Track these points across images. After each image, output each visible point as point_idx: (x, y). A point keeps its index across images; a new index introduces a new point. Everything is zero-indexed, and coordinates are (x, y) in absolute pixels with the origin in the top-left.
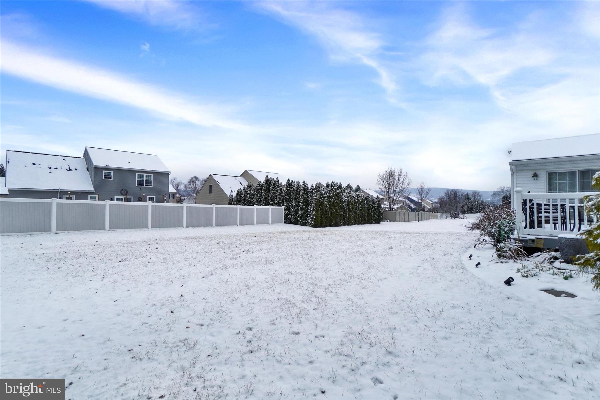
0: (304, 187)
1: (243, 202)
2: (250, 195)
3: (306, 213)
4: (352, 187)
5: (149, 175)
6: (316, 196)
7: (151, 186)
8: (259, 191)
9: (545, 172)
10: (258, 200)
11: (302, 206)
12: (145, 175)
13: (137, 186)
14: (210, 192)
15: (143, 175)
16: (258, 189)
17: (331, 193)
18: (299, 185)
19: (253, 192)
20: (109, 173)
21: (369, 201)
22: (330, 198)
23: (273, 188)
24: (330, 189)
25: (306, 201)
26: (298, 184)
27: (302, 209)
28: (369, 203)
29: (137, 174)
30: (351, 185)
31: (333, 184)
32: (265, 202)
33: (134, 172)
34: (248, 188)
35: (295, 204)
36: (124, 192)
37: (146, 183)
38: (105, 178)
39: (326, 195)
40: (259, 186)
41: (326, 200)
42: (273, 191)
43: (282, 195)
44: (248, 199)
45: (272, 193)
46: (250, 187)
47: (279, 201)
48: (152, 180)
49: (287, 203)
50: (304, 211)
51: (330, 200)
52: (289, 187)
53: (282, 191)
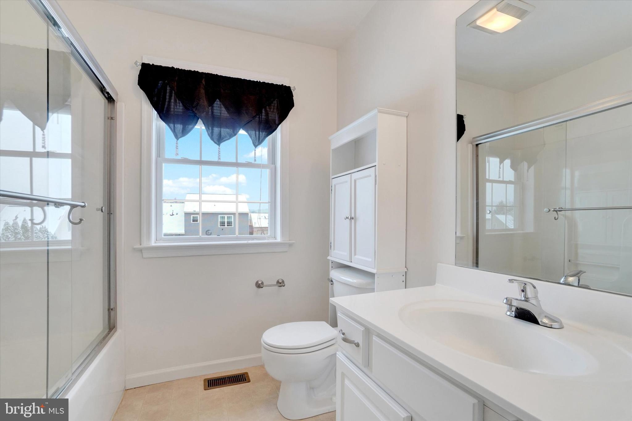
5: (229, 217)
7: (232, 226)
12: (226, 216)
13: (219, 226)
15: (224, 217)
20: (196, 217)
29: (219, 216)
33: (216, 214)
36: (209, 233)
37: (227, 224)
38: (193, 221)
48: (233, 221)
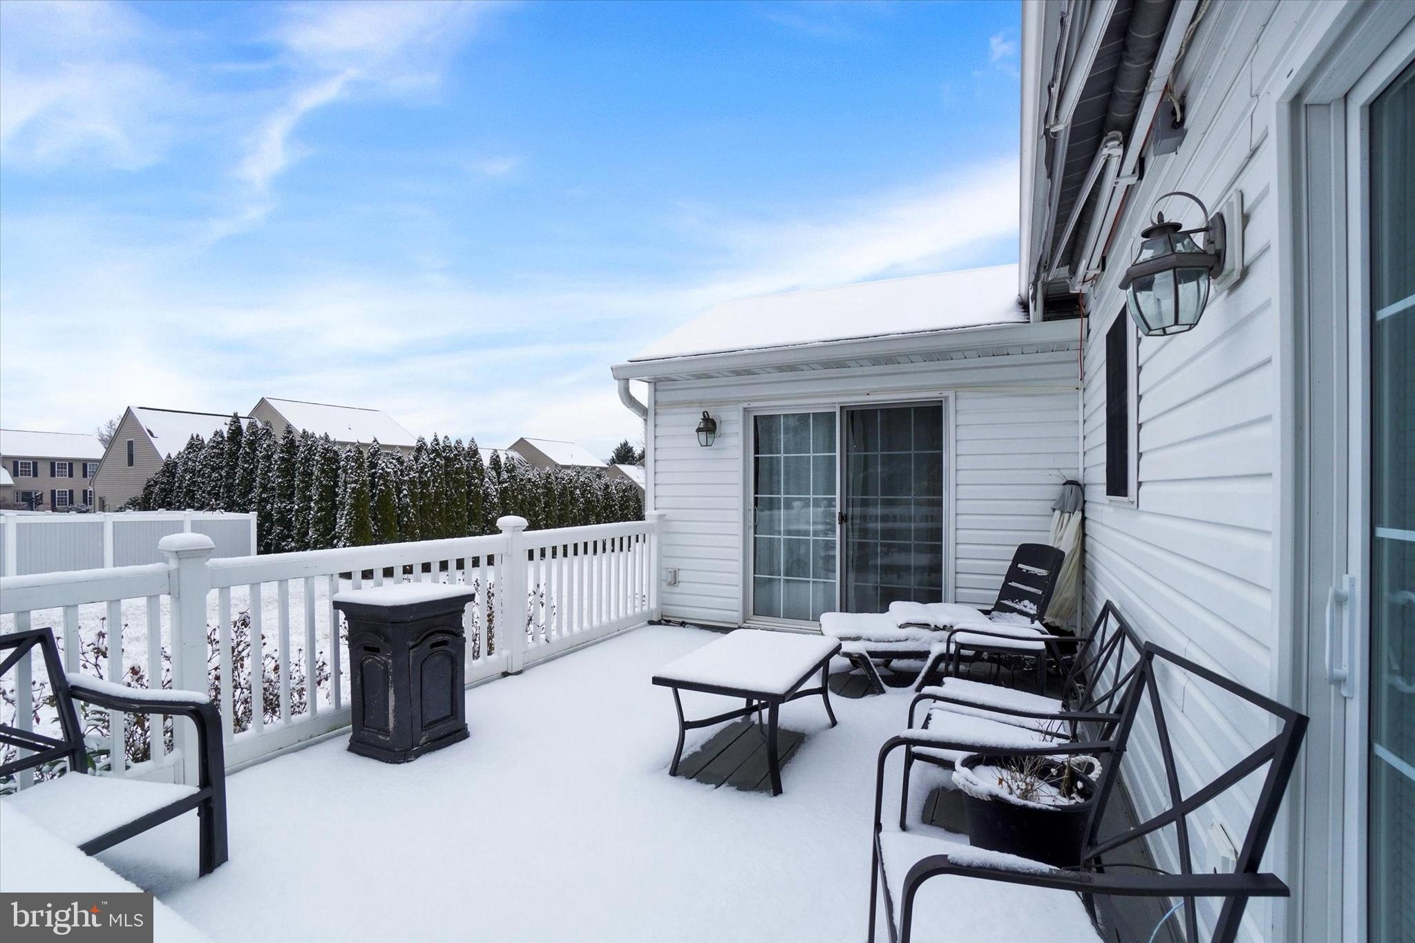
0: (322, 453)
1: (175, 497)
2: (194, 475)
3: (331, 532)
4: (634, 449)
6: (356, 482)
8: (215, 462)
9: (741, 410)
10: (212, 490)
11: (317, 512)
14: (131, 463)
16: (213, 457)
17: (427, 472)
18: (312, 447)
19: (202, 465)
21: (590, 492)
22: (425, 485)
23: (247, 453)
24: (424, 458)
25: (329, 493)
26: (309, 443)
27: (319, 521)
28: (589, 496)
30: (630, 445)
31: (436, 445)
32: (227, 497)
34: (189, 453)
35: (298, 505)
39: (406, 478)
40: (215, 448)
41: (405, 492)
42: (246, 462)
43: (270, 475)
44: (186, 487)
45: (244, 470)
46: (194, 451)
47: (260, 496)
49: (282, 503)
50: (321, 527)
51: (422, 492)
52: (288, 452)
53: (271, 464)
